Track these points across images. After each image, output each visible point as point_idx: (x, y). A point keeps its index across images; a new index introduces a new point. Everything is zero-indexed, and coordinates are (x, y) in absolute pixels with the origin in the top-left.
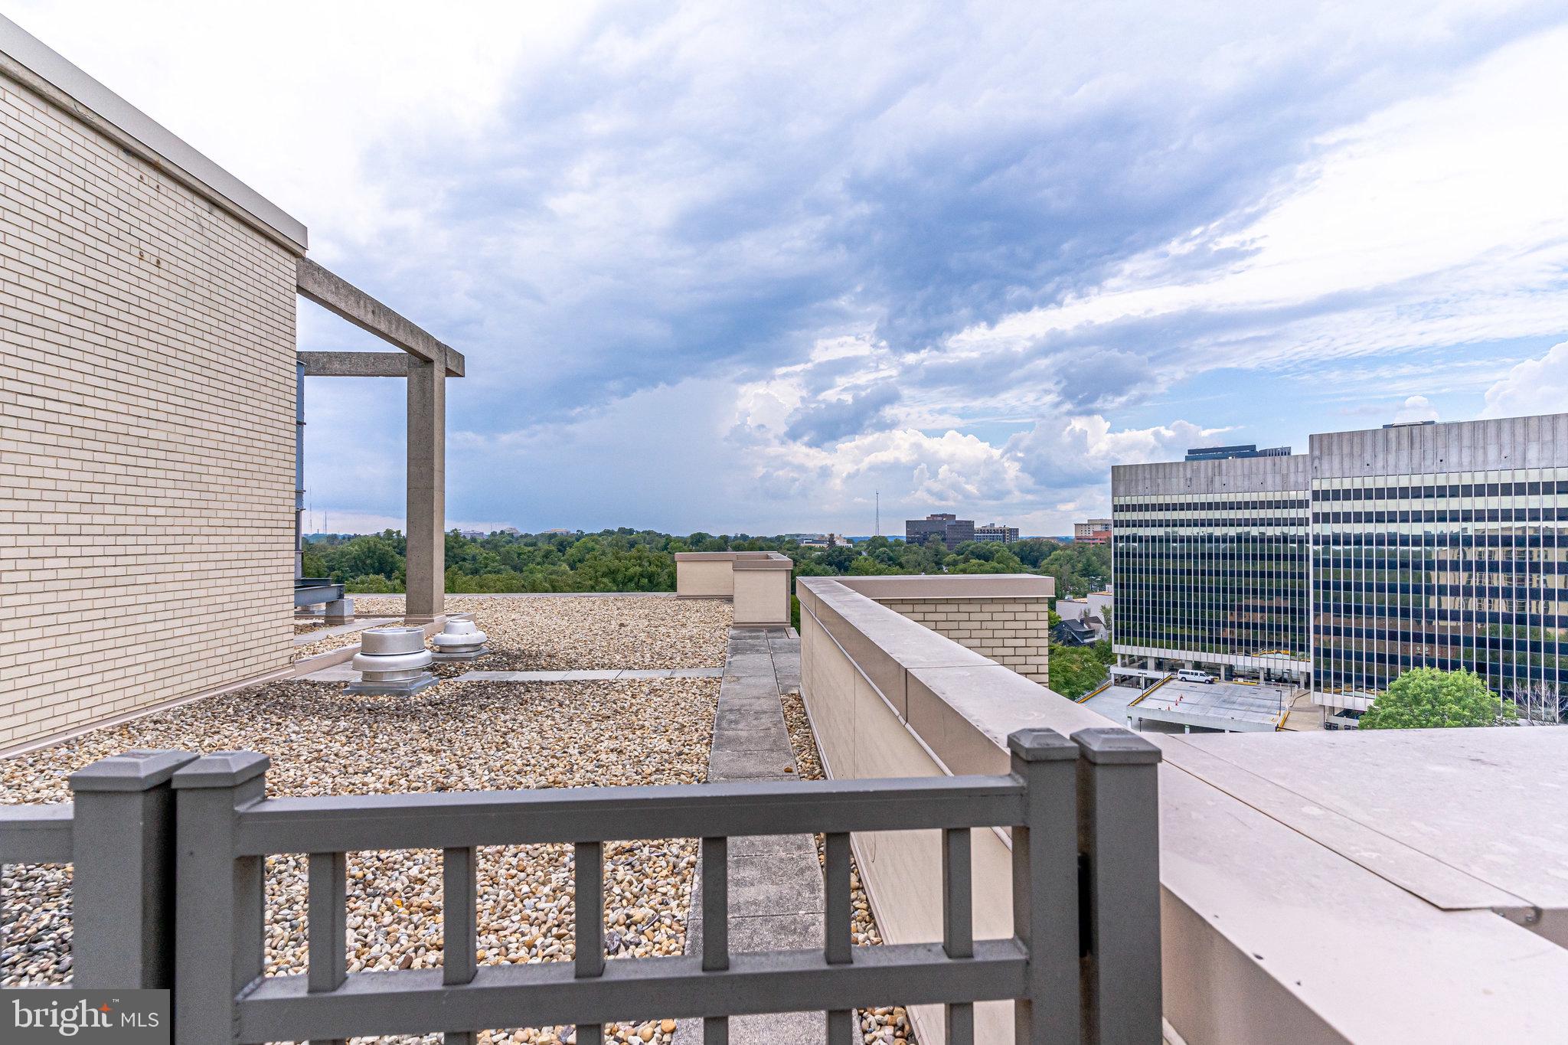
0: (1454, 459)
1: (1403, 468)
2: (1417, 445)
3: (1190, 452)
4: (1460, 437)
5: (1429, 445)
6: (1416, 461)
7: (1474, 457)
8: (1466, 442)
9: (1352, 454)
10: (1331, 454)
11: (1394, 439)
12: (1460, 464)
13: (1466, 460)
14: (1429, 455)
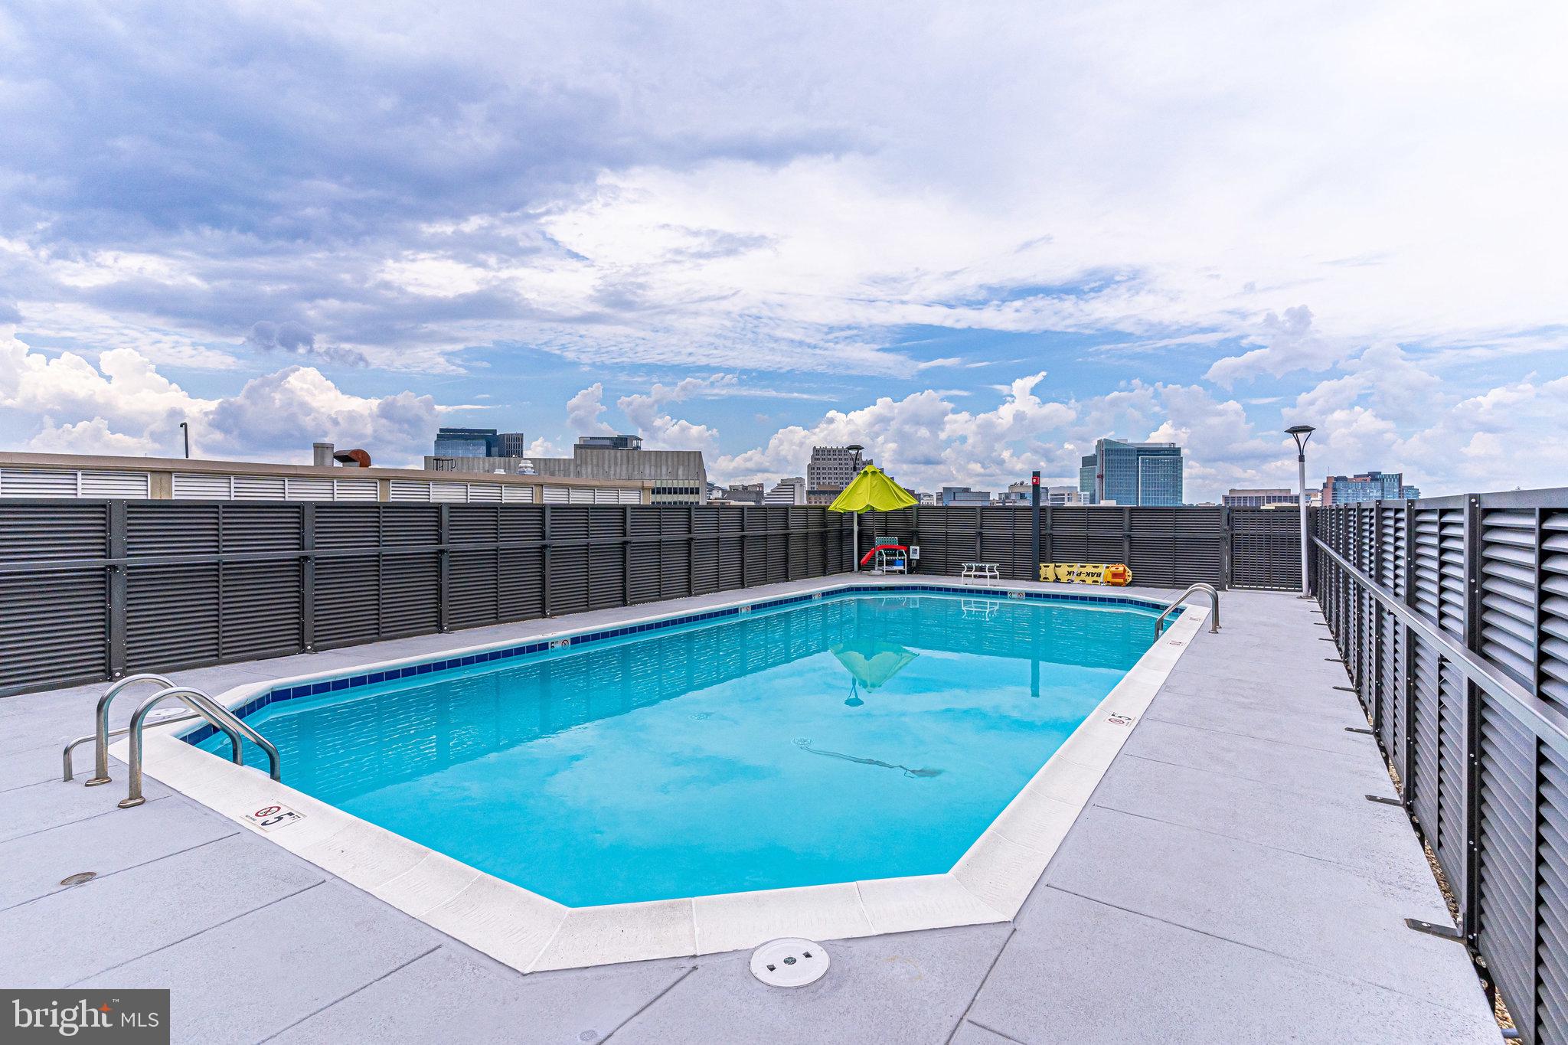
0: (647, 472)
1: (624, 475)
2: (631, 462)
3: (441, 430)
4: (650, 459)
5: (636, 463)
6: (630, 471)
7: (656, 471)
8: (653, 463)
9: (598, 465)
10: (586, 463)
11: (619, 457)
12: (650, 475)
13: (653, 473)
14: (636, 469)
